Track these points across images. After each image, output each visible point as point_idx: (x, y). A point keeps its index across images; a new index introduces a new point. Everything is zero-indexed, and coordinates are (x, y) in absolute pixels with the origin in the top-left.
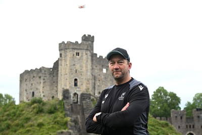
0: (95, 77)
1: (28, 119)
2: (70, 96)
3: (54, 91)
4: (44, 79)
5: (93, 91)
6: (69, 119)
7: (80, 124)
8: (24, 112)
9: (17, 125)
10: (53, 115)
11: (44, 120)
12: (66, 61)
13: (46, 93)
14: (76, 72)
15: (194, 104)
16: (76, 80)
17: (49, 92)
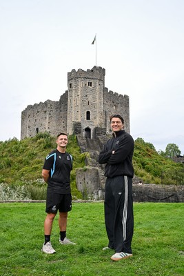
0: (106, 113)
2: (82, 130)
3: (61, 126)
4: (50, 114)
8: (28, 147)
12: (76, 92)
13: (52, 129)
14: (89, 104)
15: (166, 153)
16: (88, 113)
17: (56, 128)
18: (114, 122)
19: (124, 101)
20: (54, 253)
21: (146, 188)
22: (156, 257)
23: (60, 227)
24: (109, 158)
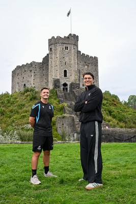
0: (79, 71)
2: (60, 85)
3: (44, 82)
4: (35, 73)
6: (65, 104)
8: (18, 100)
9: (11, 111)
12: (56, 54)
13: (37, 85)
14: (65, 64)
15: (129, 102)
16: (65, 71)
17: (39, 84)
18: (86, 78)
19: (94, 61)
20: (40, 184)
21: (113, 131)
22: (122, 186)
23: (45, 163)
24: (83, 107)
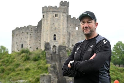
0: (69, 33)
1: (18, 65)
2: (51, 48)
3: (38, 43)
4: (31, 35)
5: (68, 44)
6: (49, 65)
7: (58, 69)
8: (15, 60)
9: (10, 70)
10: (37, 62)
11: (30, 66)
12: (47, 21)
13: (32, 45)
14: (55, 29)
16: (55, 36)
17: (34, 44)
